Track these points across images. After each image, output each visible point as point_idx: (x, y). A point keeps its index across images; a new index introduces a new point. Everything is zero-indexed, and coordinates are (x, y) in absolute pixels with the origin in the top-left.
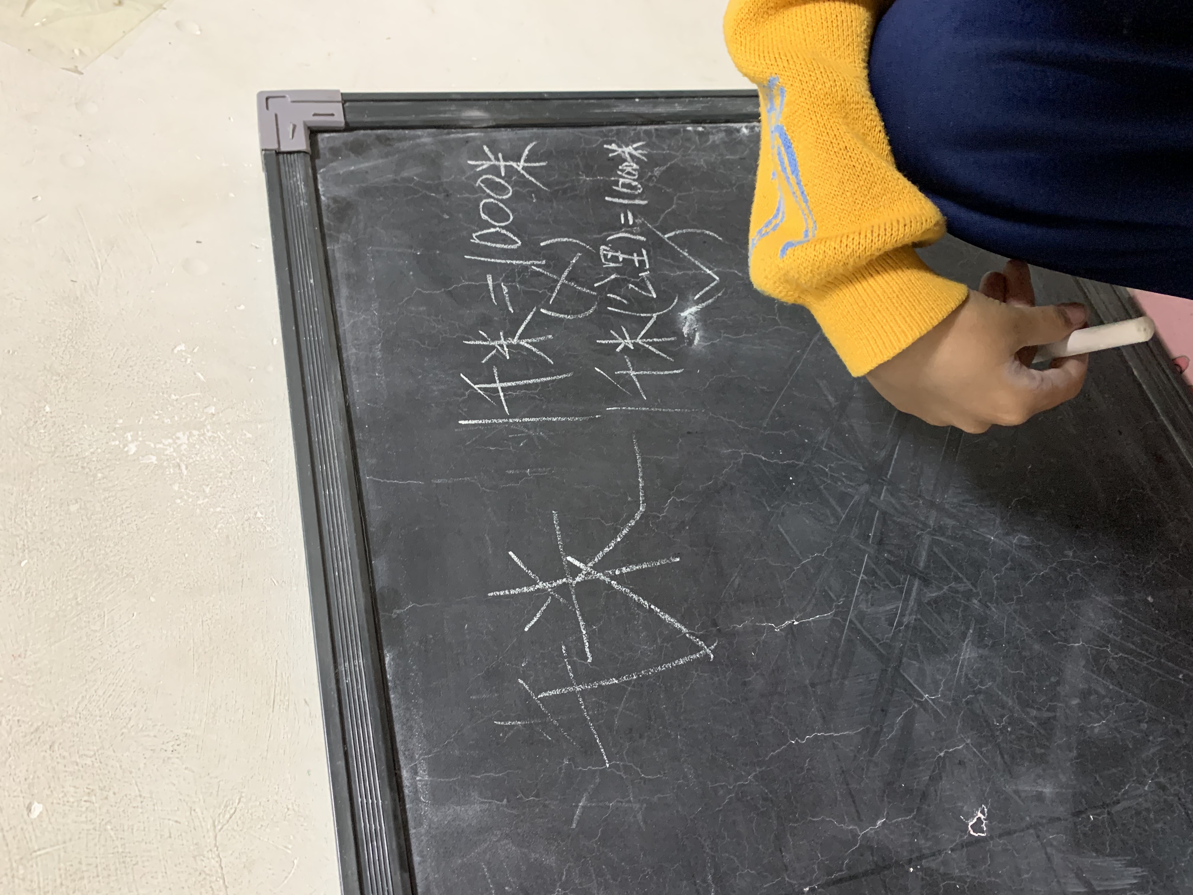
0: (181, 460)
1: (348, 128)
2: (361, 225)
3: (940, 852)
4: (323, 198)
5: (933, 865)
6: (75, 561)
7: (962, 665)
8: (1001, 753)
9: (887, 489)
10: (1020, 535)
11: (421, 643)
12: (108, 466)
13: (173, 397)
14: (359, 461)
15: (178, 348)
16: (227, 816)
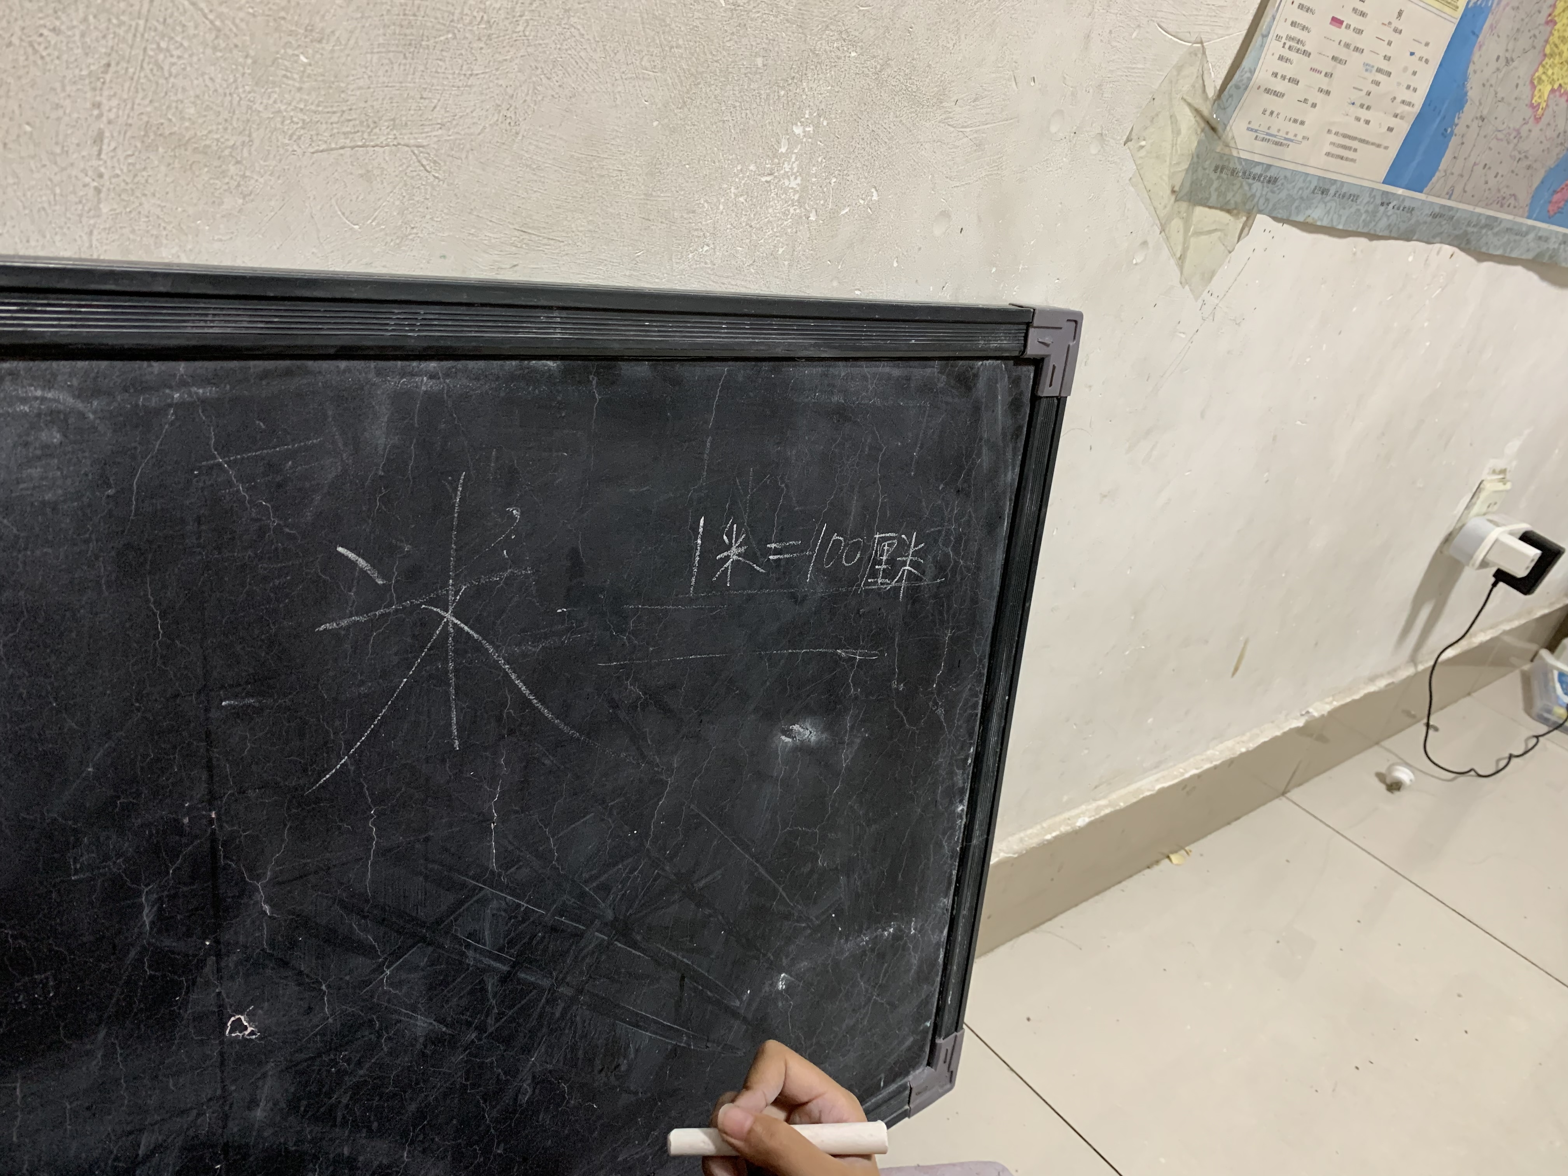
0: (775, 177)
1: (1035, 399)
2: (950, 400)
3: (220, 978)
4: (980, 363)
5: (206, 970)
6: (711, 53)
7: (411, 1017)
8: (311, 1058)
9: (603, 940)
10: (530, 1091)
11: (560, 403)
12: (788, 104)
13: (834, 180)
14: (743, 363)
15: (875, 193)
16: (425, 162)
